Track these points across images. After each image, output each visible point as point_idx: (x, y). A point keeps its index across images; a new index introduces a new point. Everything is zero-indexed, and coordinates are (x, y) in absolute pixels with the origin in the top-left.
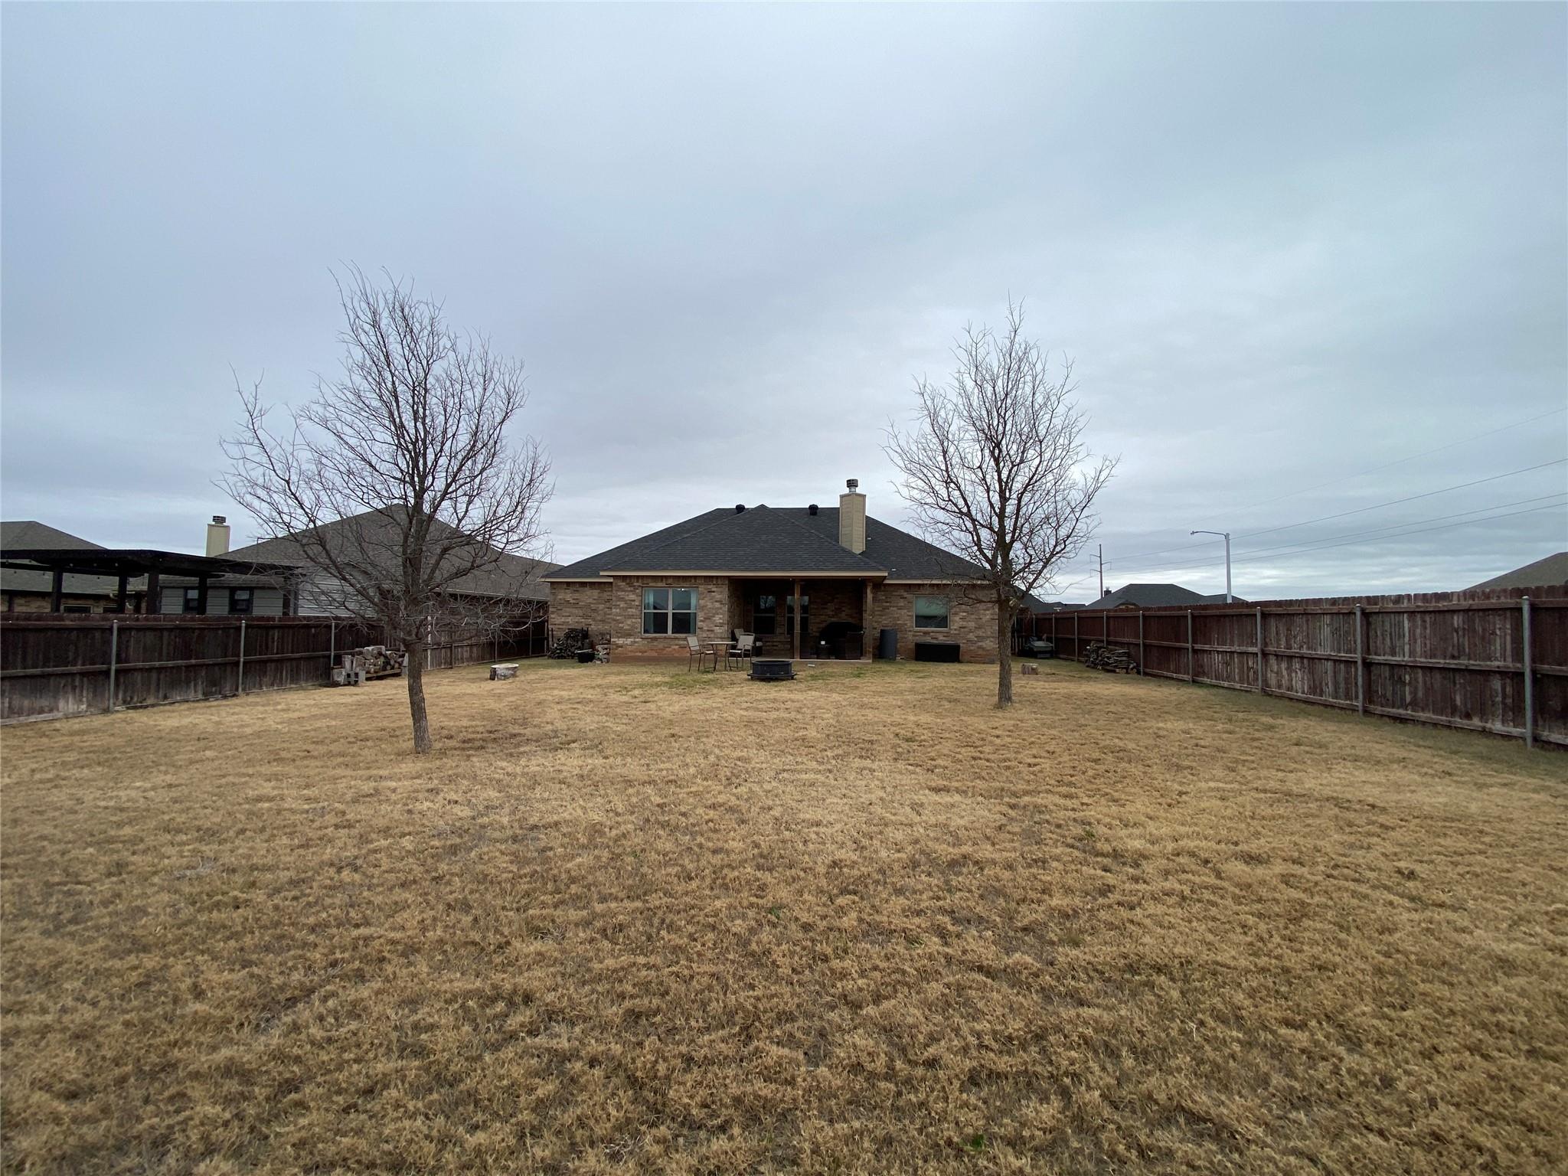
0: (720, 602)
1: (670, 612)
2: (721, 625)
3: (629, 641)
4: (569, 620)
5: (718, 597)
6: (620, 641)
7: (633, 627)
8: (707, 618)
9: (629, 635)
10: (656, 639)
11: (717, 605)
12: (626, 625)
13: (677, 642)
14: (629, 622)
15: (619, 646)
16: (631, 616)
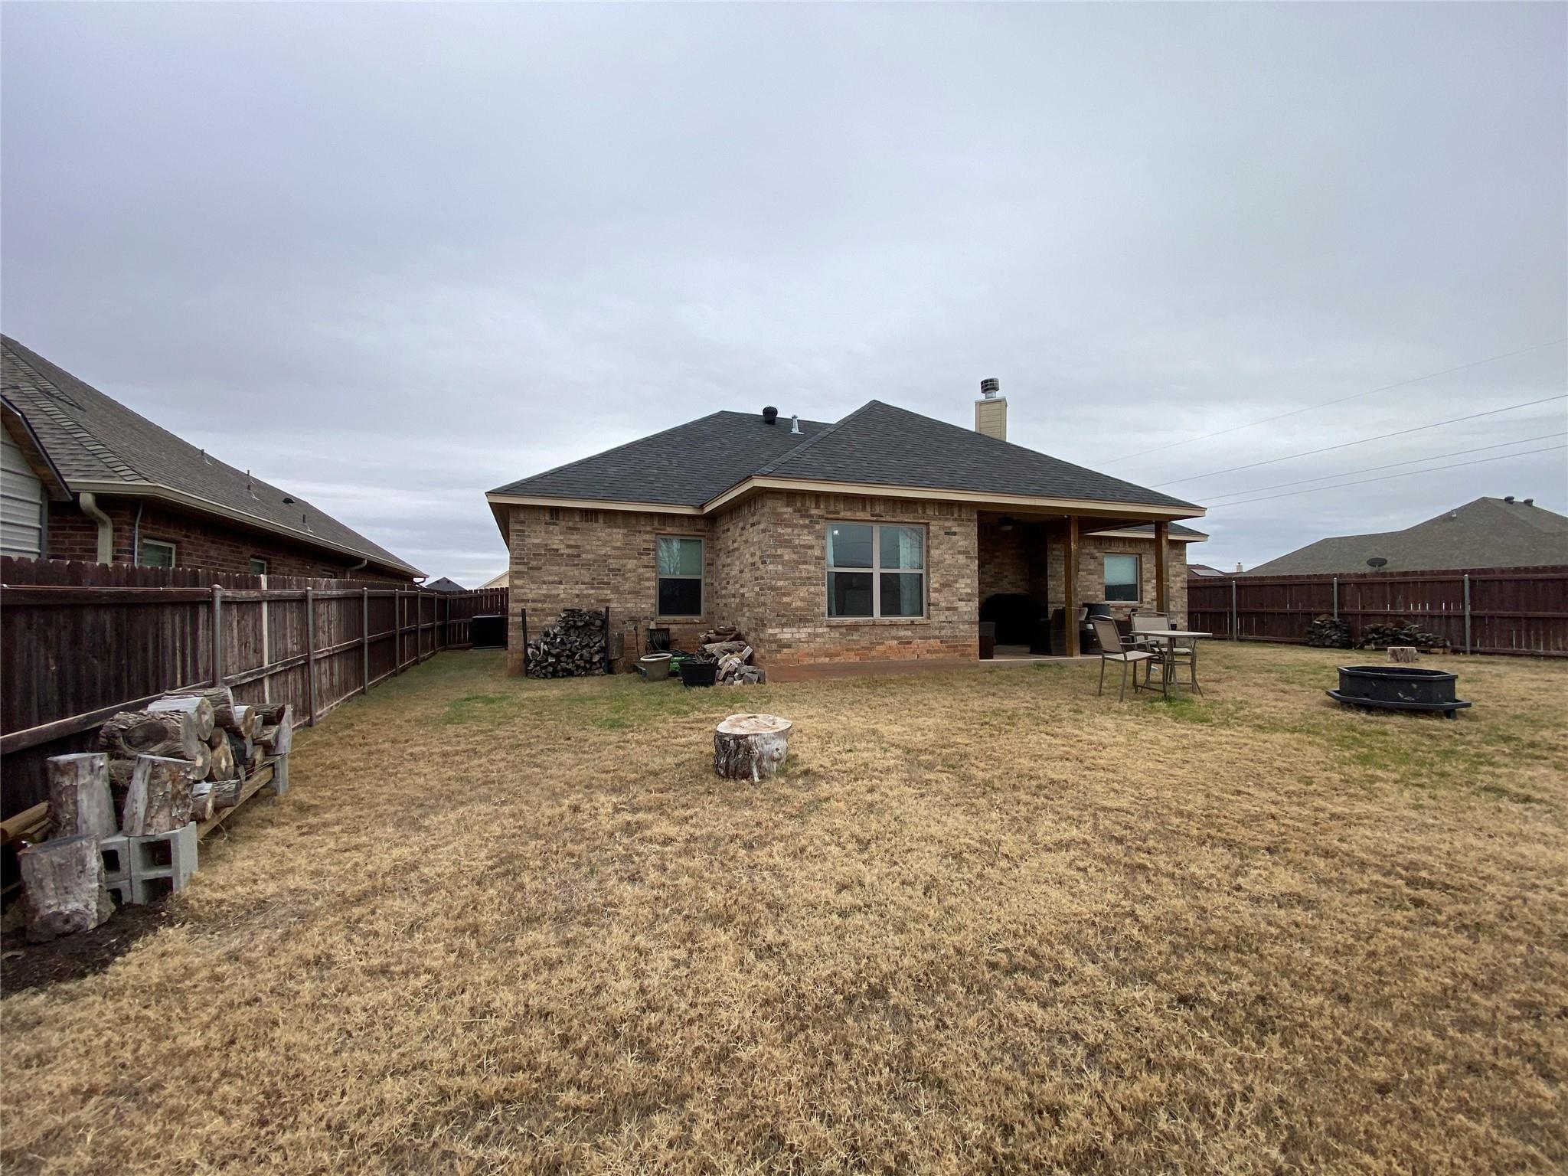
0: (966, 553)
1: (876, 572)
2: (968, 599)
3: (803, 633)
4: (560, 591)
5: (962, 543)
6: (786, 634)
7: (811, 604)
8: (946, 585)
9: (803, 620)
10: (855, 627)
11: (962, 560)
12: (796, 600)
13: (894, 632)
14: (803, 592)
15: (783, 645)
16: (807, 581)
